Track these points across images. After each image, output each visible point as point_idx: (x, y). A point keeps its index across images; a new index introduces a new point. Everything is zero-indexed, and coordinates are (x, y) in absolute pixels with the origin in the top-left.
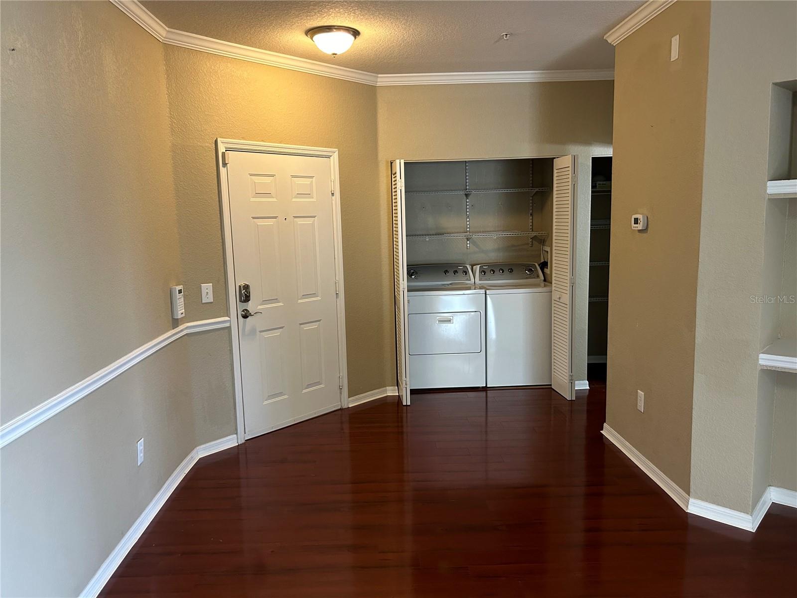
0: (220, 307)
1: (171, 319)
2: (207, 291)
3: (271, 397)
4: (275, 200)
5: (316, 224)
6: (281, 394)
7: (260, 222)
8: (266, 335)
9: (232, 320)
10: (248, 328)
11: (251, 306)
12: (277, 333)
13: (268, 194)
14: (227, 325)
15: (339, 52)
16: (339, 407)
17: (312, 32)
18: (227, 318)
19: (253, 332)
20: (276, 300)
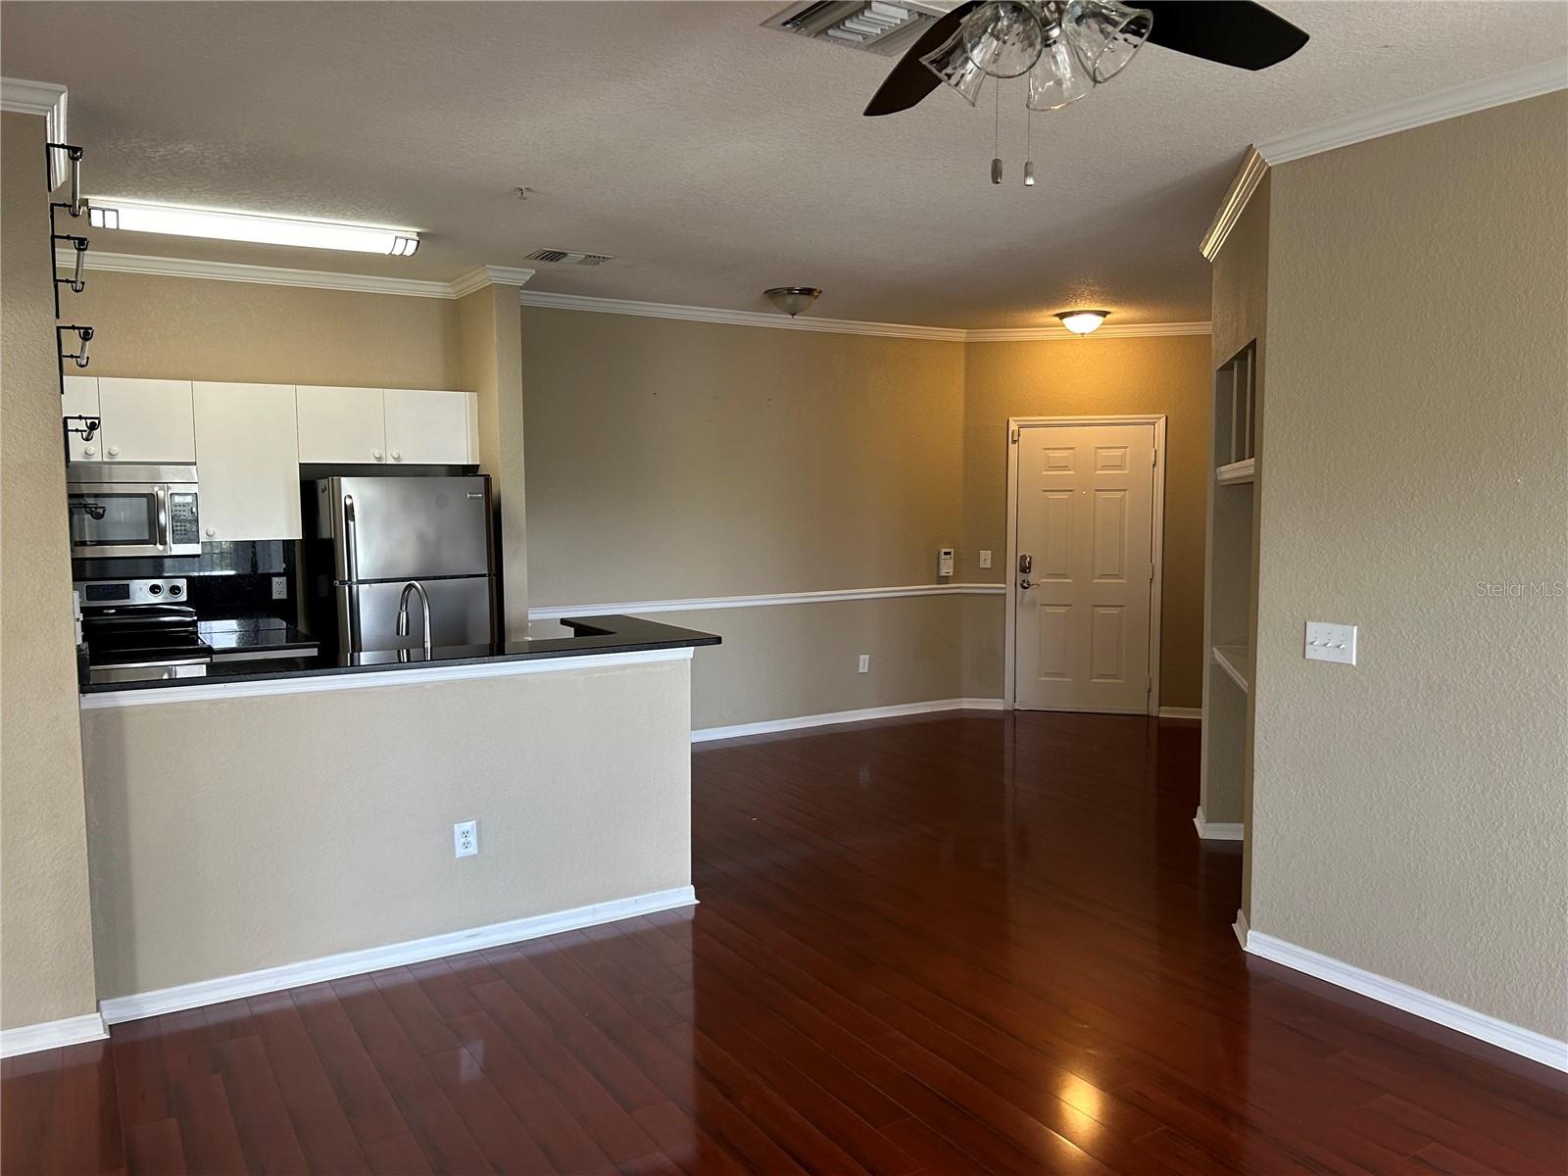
0: (997, 573)
1: (935, 575)
2: (986, 558)
3: (1048, 674)
4: (1072, 472)
5: (1127, 496)
6: (1063, 675)
7: (1051, 496)
8: (1049, 610)
9: (1008, 588)
10: (1027, 599)
11: (1032, 577)
12: (1063, 610)
13: (1065, 468)
14: (1003, 591)
15: (1087, 331)
16: (1146, 713)
17: (1062, 316)
18: (1004, 586)
19: (1033, 604)
20: (1064, 576)
